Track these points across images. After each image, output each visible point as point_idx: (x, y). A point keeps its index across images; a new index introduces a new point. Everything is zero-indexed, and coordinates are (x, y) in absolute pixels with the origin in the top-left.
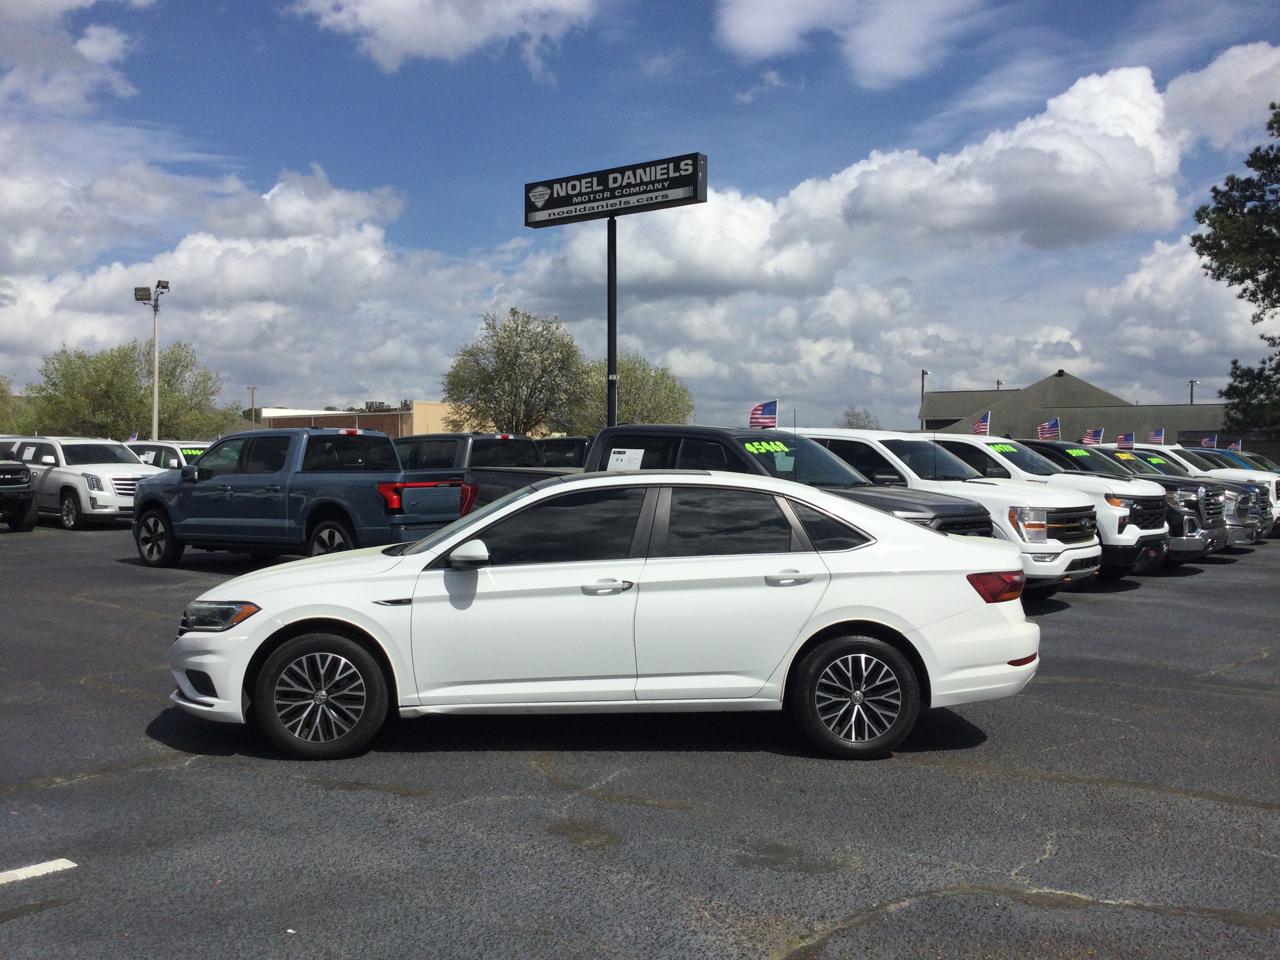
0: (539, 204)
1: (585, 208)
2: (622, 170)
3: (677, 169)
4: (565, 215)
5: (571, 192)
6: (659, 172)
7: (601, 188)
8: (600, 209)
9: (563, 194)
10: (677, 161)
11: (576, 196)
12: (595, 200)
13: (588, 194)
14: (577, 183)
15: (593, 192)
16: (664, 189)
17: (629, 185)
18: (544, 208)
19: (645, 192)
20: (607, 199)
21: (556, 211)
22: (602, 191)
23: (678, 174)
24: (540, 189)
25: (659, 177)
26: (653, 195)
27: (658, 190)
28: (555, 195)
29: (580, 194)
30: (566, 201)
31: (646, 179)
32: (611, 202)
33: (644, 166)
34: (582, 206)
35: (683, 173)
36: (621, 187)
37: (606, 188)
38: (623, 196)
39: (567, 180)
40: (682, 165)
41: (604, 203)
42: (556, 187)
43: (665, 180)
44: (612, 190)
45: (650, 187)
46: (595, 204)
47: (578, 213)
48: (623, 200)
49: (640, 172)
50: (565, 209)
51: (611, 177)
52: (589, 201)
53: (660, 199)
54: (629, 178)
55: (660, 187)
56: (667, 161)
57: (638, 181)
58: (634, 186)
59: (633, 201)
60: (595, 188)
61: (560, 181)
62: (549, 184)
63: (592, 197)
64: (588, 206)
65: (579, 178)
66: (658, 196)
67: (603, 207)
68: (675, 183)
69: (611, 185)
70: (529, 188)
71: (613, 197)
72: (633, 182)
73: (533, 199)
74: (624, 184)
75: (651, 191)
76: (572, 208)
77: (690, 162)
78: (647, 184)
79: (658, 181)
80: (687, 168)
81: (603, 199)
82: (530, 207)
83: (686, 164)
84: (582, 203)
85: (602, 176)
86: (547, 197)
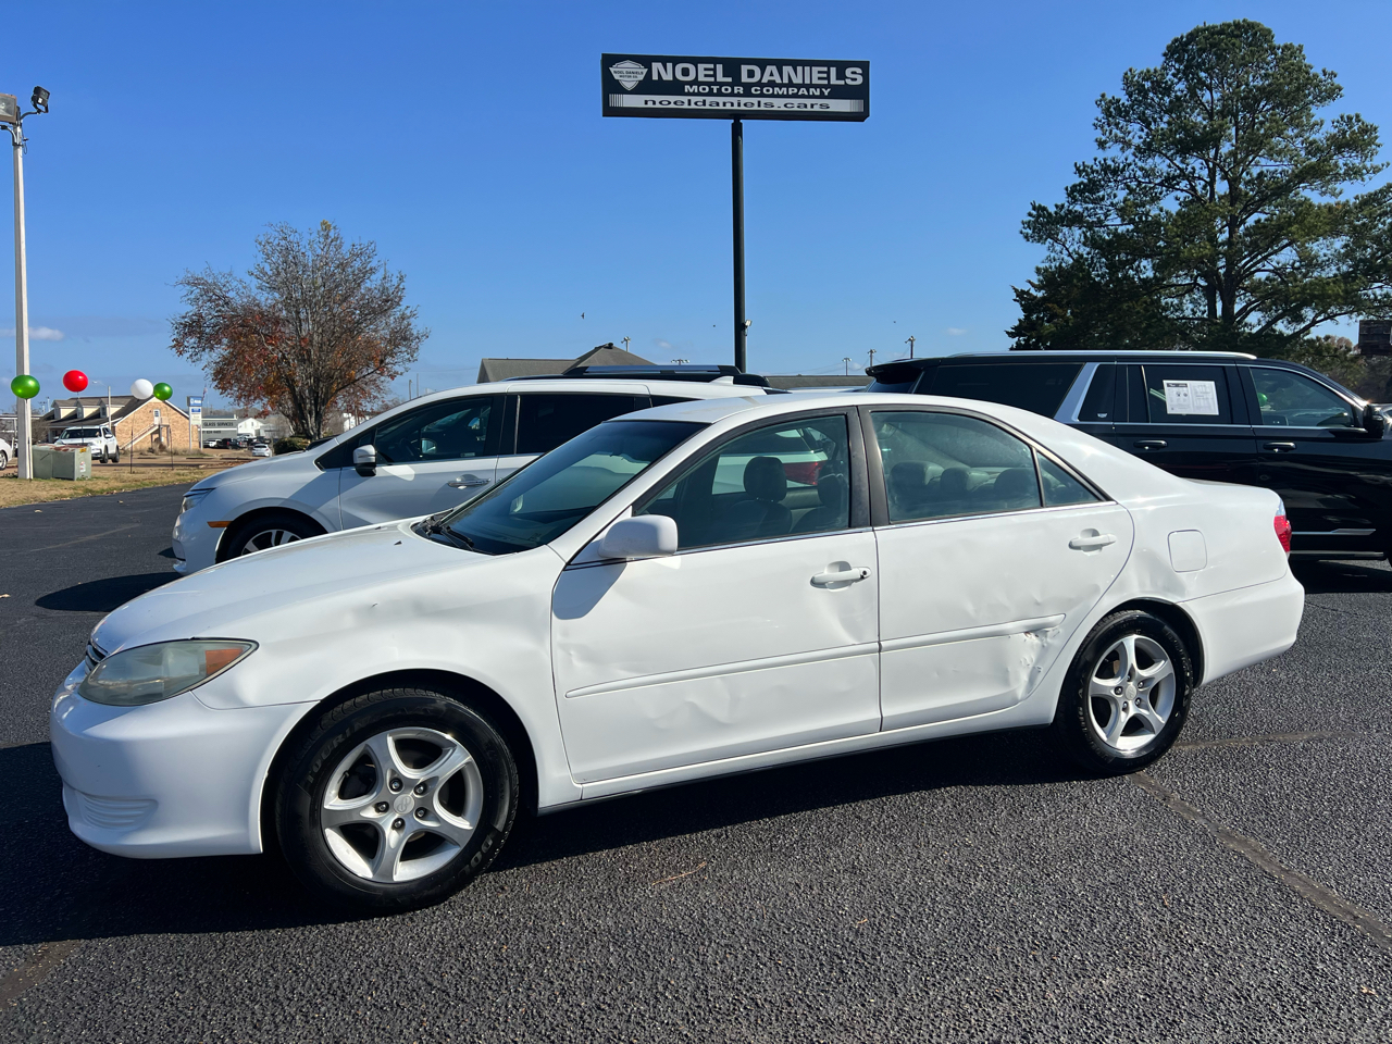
0: (629, 84)
1: (704, 102)
2: (763, 64)
3: (841, 75)
4: (672, 106)
5: (680, 77)
6: (815, 75)
7: (730, 80)
8: (728, 107)
9: (668, 77)
10: (841, 67)
11: (691, 84)
12: (720, 94)
13: (709, 84)
14: (691, 67)
15: (715, 83)
16: (822, 96)
17: (772, 84)
18: (638, 90)
19: (795, 96)
20: (738, 95)
21: (658, 98)
22: (732, 85)
23: (842, 82)
24: (628, 64)
25: (815, 81)
26: (809, 102)
27: (814, 97)
28: (655, 77)
29: (695, 82)
30: (675, 87)
31: (797, 80)
32: (744, 100)
33: (794, 64)
34: (701, 99)
35: (849, 82)
36: (759, 84)
37: (737, 81)
38: (762, 95)
39: (676, 60)
40: (848, 72)
41: (735, 100)
42: (656, 66)
43: (826, 87)
44: (747, 87)
45: (803, 91)
46: (721, 100)
47: (693, 106)
48: (763, 100)
49: (787, 69)
50: (672, 98)
51: (744, 69)
52: (711, 94)
53: (816, 108)
54: (772, 75)
55: (818, 93)
56: (829, 64)
57: (786, 81)
58: (781, 86)
59: (779, 104)
60: (720, 78)
61: (664, 60)
62: (646, 61)
63: (714, 89)
64: (709, 99)
65: (695, 61)
66: (817, 105)
67: (732, 105)
68: (838, 93)
69: (745, 79)
70: (609, 60)
71: (747, 94)
72: (778, 81)
73: (616, 77)
74: (765, 80)
75: (803, 96)
76: (685, 99)
77: (859, 71)
78: (799, 86)
79: (816, 86)
80: (854, 77)
81: (732, 94)
82: (611, 86)
83: (854, 73)
84: (699, 94)
85: (732, 66)
86: (641, 77)
